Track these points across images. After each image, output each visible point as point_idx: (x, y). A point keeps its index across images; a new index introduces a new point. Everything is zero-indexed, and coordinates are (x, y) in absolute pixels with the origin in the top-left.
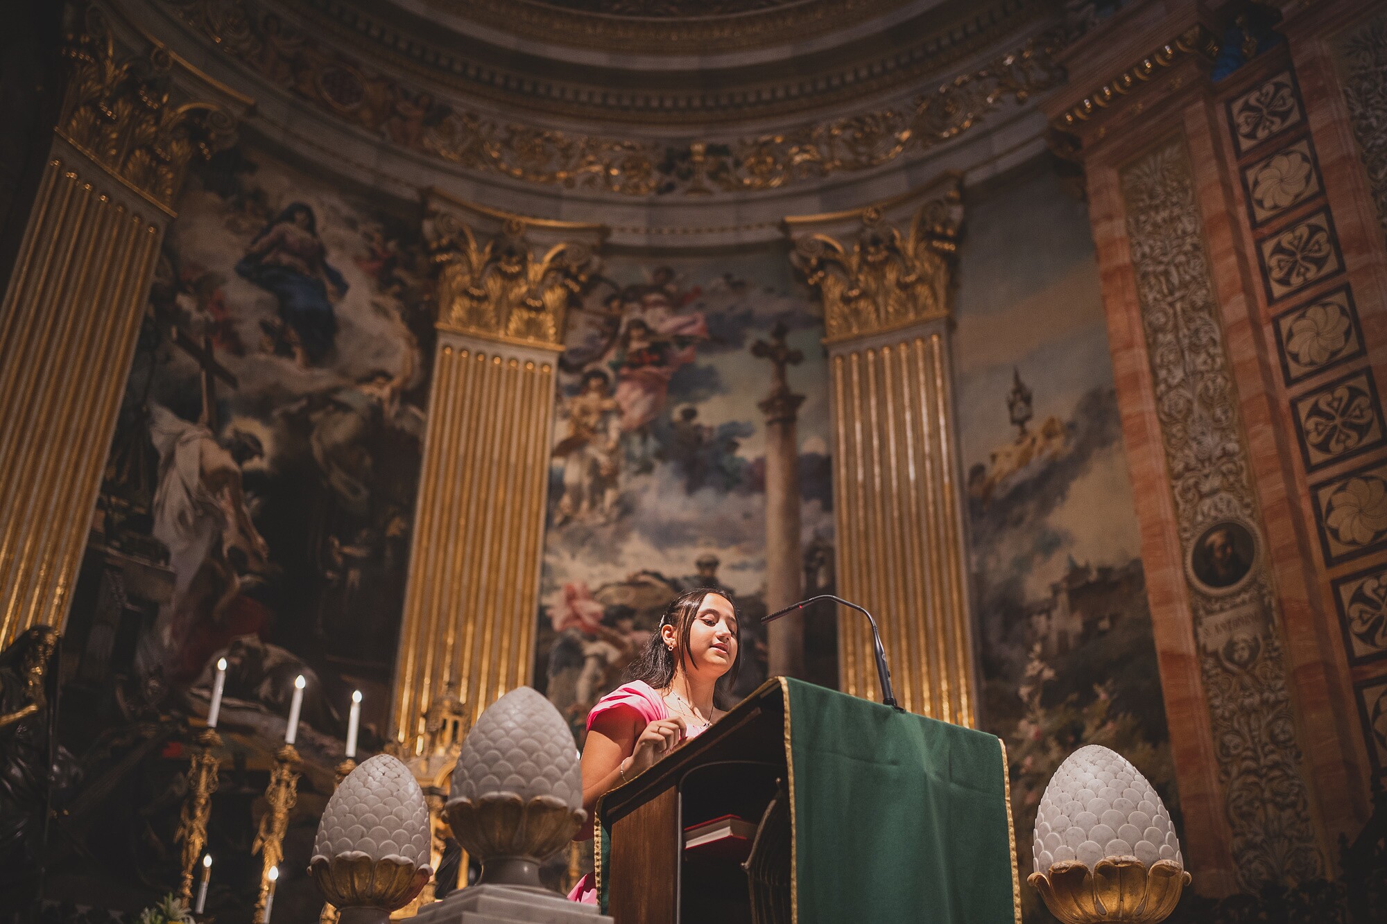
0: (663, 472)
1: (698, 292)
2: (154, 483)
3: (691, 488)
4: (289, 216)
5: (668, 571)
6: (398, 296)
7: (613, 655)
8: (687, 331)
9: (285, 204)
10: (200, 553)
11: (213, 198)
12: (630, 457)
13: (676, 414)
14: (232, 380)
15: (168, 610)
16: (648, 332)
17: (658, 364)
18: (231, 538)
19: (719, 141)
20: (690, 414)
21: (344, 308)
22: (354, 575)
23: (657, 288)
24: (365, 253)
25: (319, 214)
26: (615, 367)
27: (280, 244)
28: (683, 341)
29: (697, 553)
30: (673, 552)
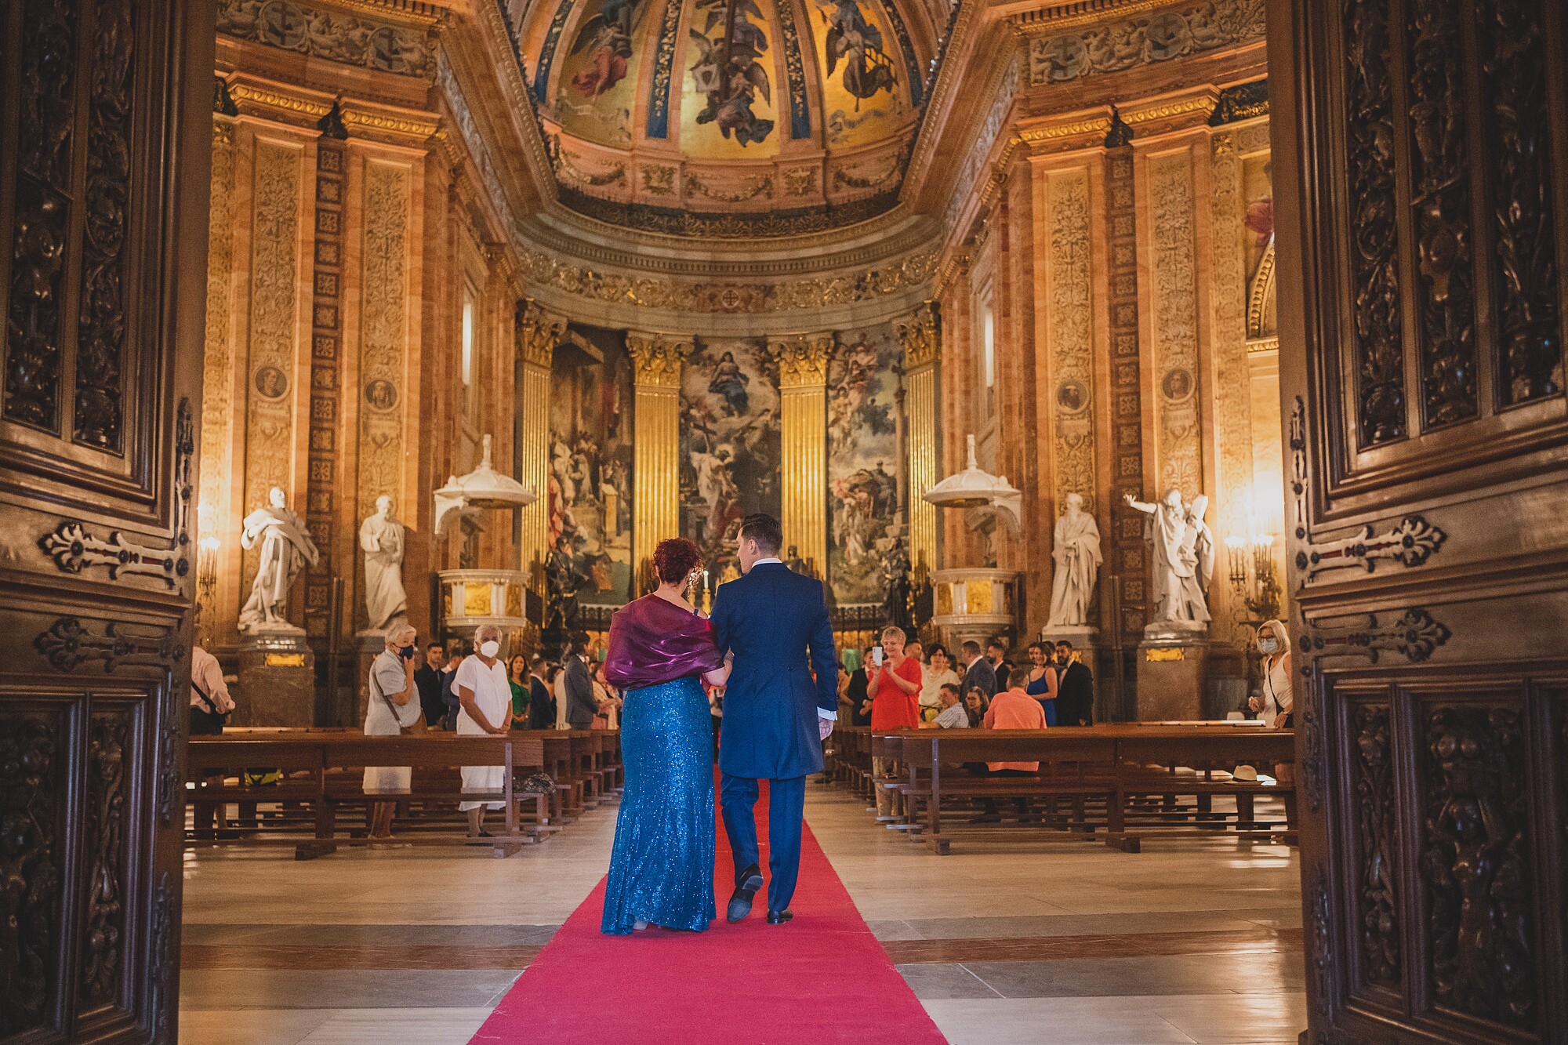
0: (866, 427)
1: (874, 343)
2: (696, 478)
3: (875, 433)
4: (723, 360)
5: (869, 468)
6: (768, 375)
7: (853, 502)
8: (872, 363)
9: (721, 355)
10: (716, 497)
11: (695, 367)
12: (855, 423)
13: (869, 403)
14: (714, 433)
15: (710, 518)
16: (859, 365)
17: (862, 380)
18: (725, 488)
19: (874, 269)
20: (873, 401)
21: (748, 389)
22: (767, 490)
23: (861, 344)
24: (753, 362)
25: (734, 353)
26: (848, 384)
27: (722, 373)
28: (870, 368)
29: (876, 460)
30: (870, 460)
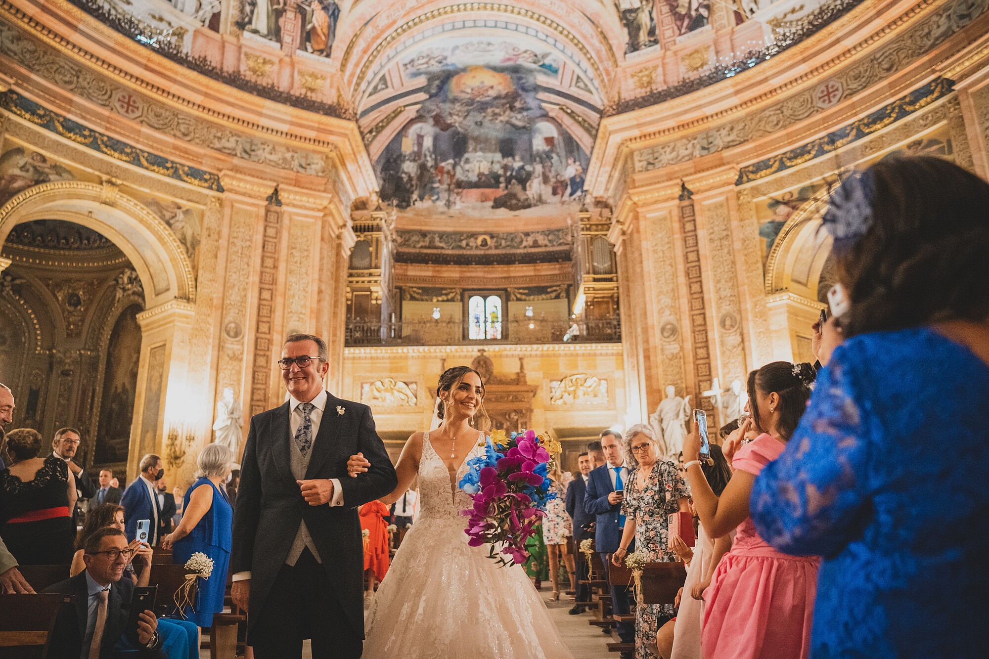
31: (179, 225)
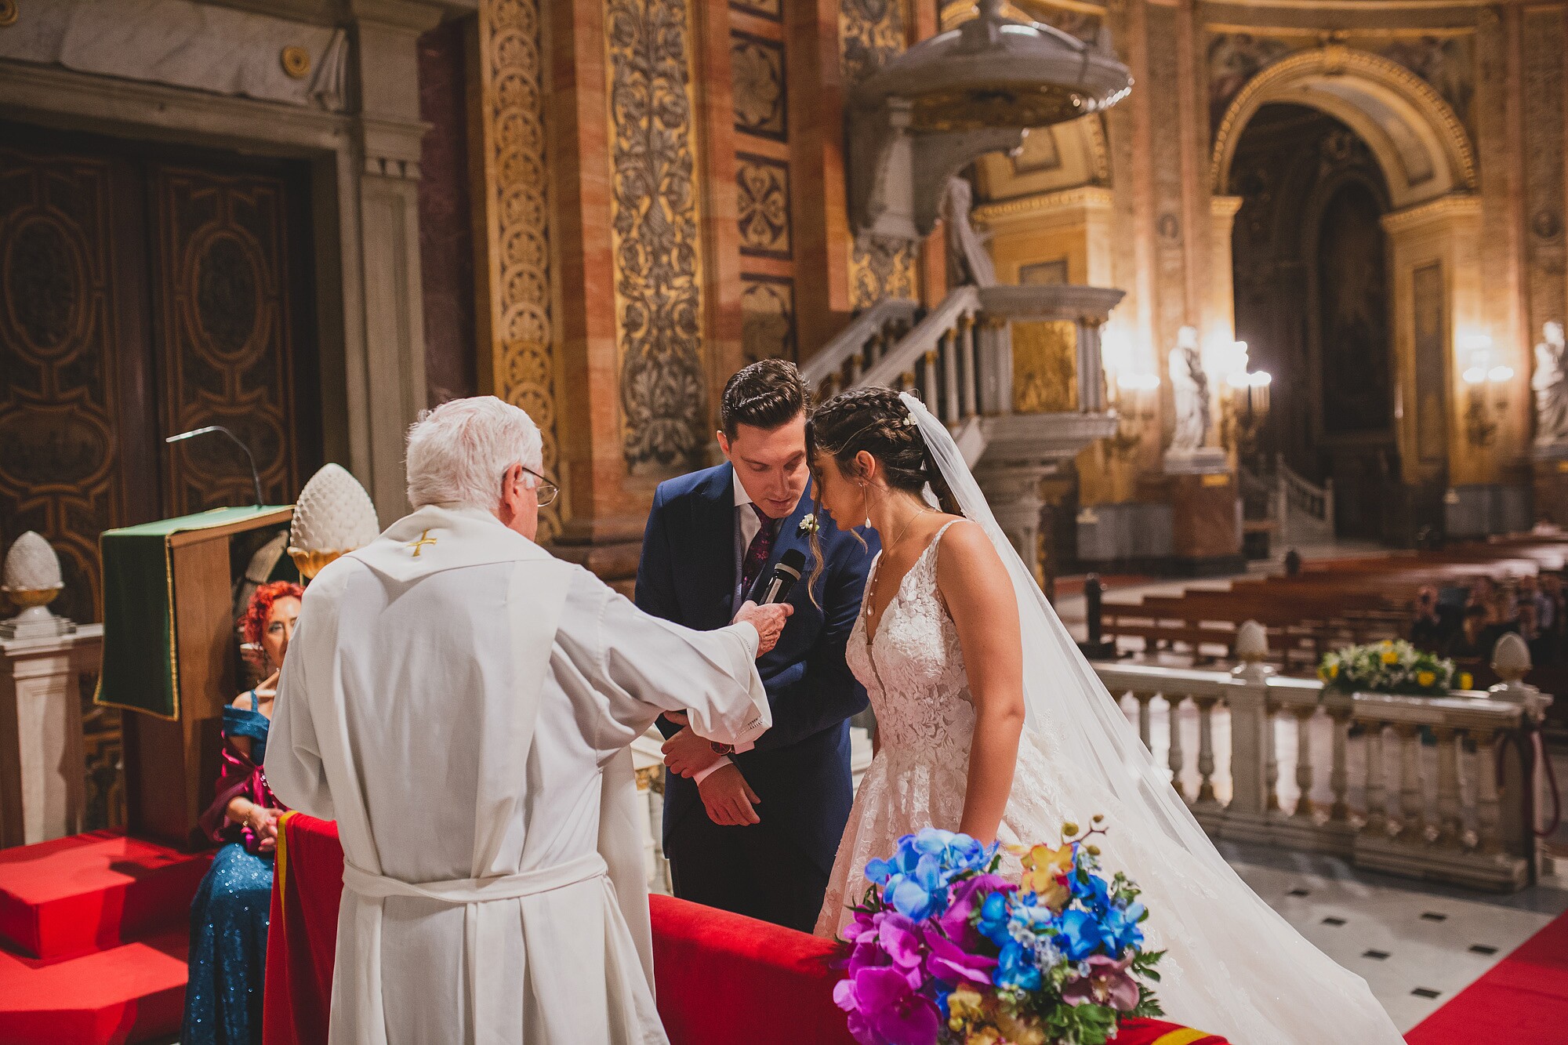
31: (1437, 72)
